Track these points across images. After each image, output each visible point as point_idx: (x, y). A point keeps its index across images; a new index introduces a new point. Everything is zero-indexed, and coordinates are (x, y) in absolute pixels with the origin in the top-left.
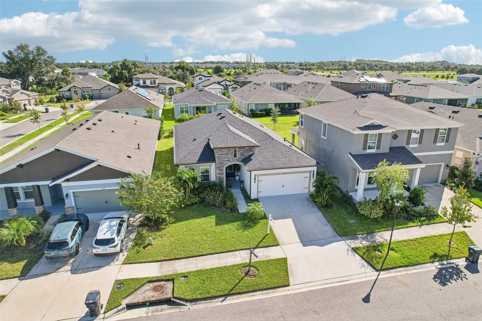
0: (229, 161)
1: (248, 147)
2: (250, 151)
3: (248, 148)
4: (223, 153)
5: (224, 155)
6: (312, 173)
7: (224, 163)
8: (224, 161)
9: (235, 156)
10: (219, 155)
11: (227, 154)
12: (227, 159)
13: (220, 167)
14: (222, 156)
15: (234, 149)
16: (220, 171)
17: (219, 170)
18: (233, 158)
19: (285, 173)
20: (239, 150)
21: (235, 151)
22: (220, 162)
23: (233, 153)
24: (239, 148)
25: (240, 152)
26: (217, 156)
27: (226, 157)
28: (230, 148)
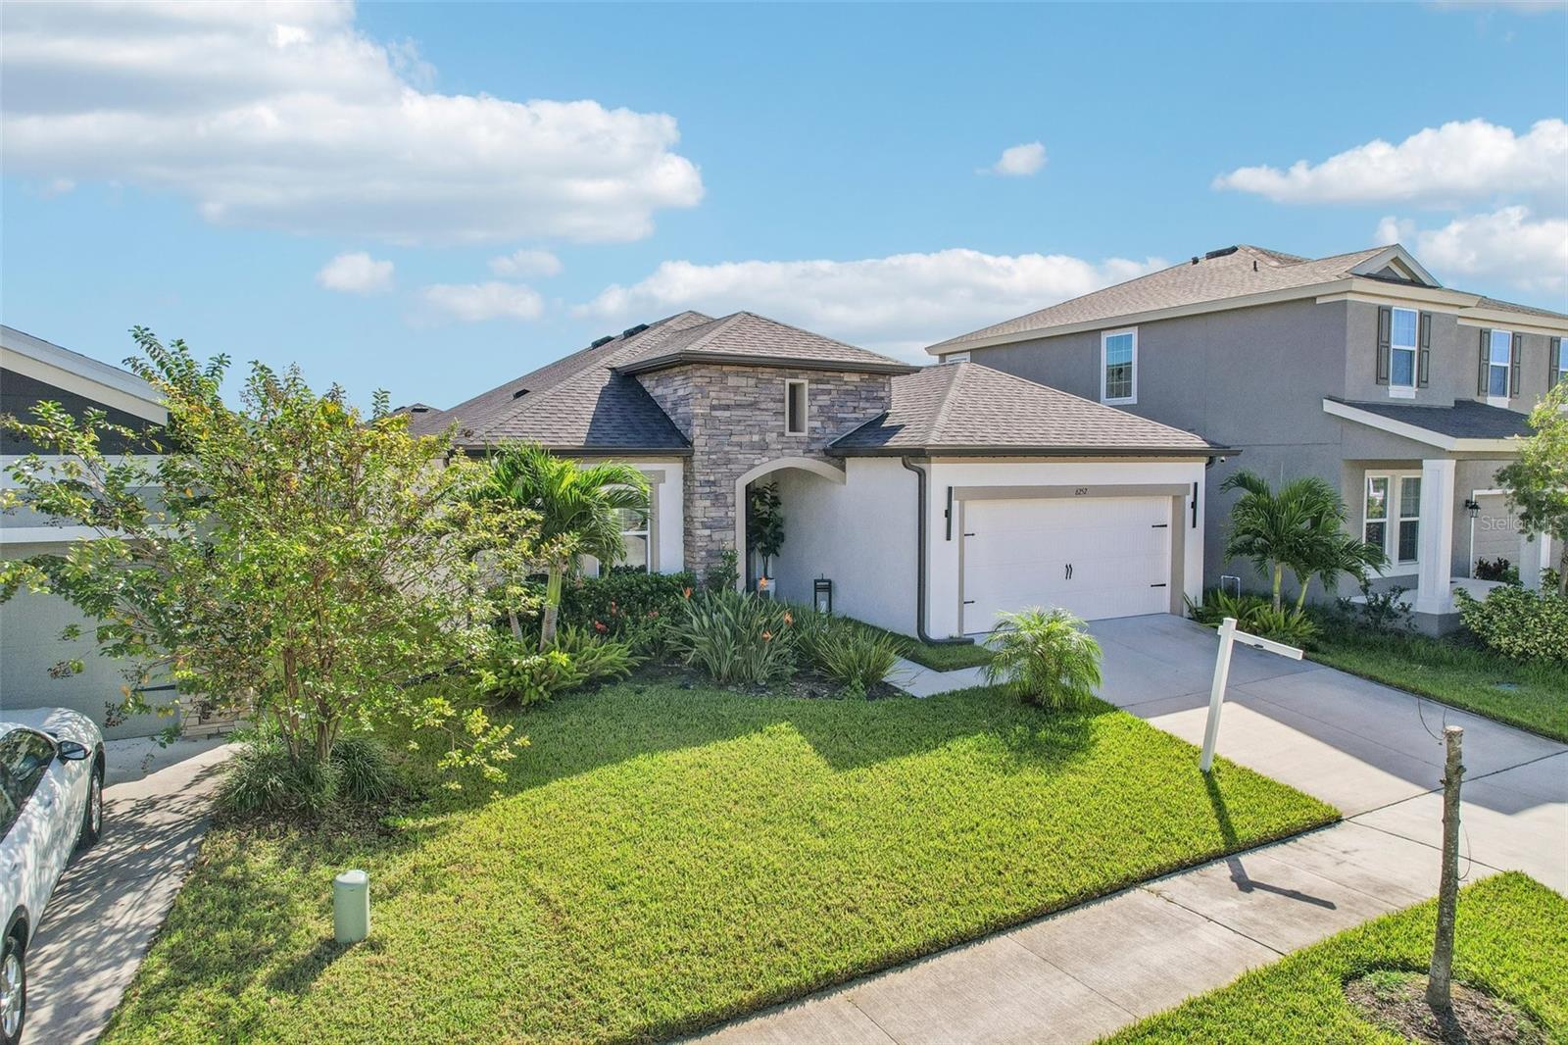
0: (763, 448)
1: (860, 372)
2: (867, 400)
3: (855, 378)
4: (730, 398)
5: (740, 413)
6: (1189, 499)
7: (736, 461)
8: (740, 445)
9: (794, 426)
10: (713, 408)
11: (754, 405)
12: (756, 438)
13: (714, 483)
14: (727, 414)
15: (788, 381)
16: (713, 505)
17: (708, 503)
18: (783, 434)
19: (1081, 492)
20: (814, 386)
21: (796, 390)
22: (715, 453)
23: (783, 401)
24: (813, 375)
25: (819, 398)
26: (702, 414)
27: (749, 423)
28: (768, 370)
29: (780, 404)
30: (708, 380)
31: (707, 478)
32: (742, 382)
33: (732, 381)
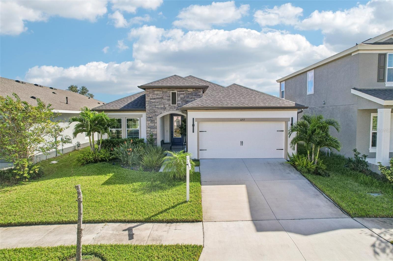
0: (165, 109)
1: (193, 88)
2: (195, 95)
3: (191, 90)
4: (155, 96)
5: (158, 100)
6: (290, 123)
7: (157, 112)
8: (158, 108)
9: (174, 102)
10: (151, 99)
11: (162, 98)
12: (162, 106)
13: (151, 117)
14: (154, 100)
15: (171, 92)
16: (151, 123)
17: (149, 122)
18: (170, 105)
20: (179, 93)
21: (174, 94)
22: (152, 110)
23: (170, 97)
24: (179, 90)
25: (180, 96)
26: (148, 101)
27: (160, 102)
28: (166, 89)
29: (169, 98)
30: (149, 92)
31: (149, 116)
32: (159, 92)
33: (156, 92)
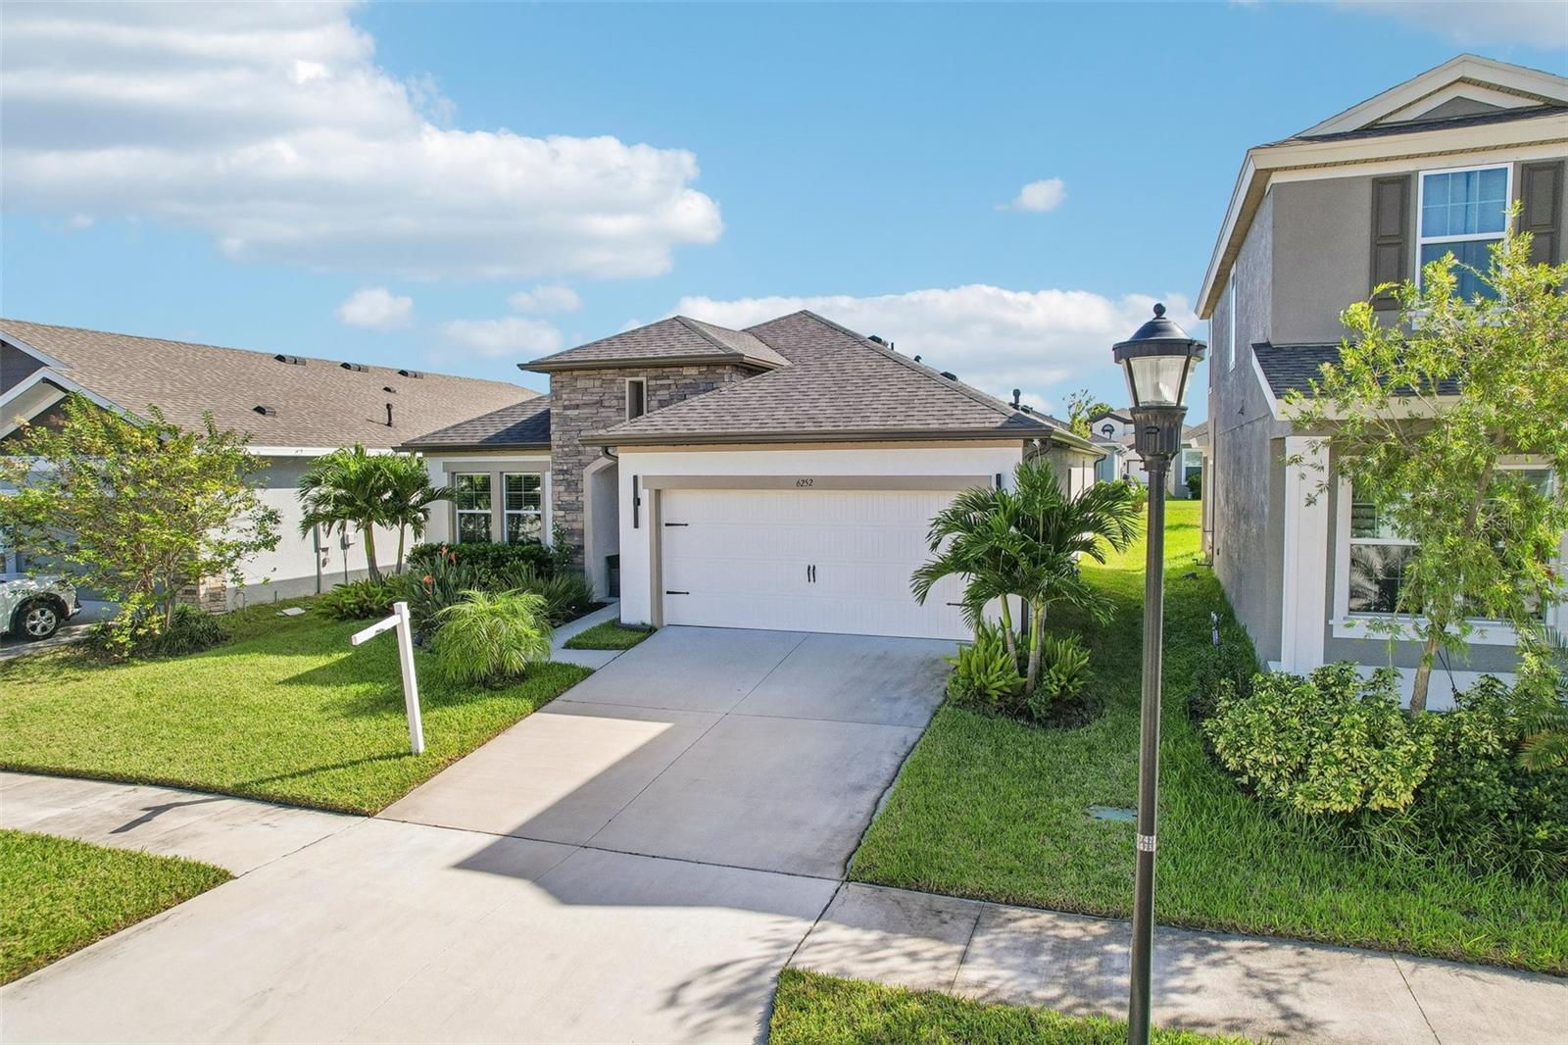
1: (699, 365)
3: (694, 371)
4: (578, 398)
5: (586, 410)
7: (584, 453)
10: (566, 408)
11: (600, 403)
13: (566, 472)
14: (576, 412)
15: (628, 380)
16: (566, 491)
17: (562, 488)
19: (804, 483)
20: (652, 383)
21: (637, 387)
22: (568, 446)
23: (624, 398)
24: (652, 372)
25: (658, 393)
26: (557, 414)
27: (594, 419)
28: (611, 371)
29: (621, 401)
30: (560, 384)
31: (561, 467)
32: (588, 383)
33: (580, 384)
